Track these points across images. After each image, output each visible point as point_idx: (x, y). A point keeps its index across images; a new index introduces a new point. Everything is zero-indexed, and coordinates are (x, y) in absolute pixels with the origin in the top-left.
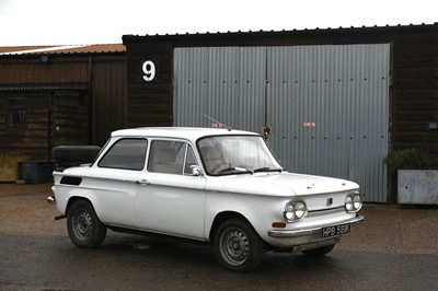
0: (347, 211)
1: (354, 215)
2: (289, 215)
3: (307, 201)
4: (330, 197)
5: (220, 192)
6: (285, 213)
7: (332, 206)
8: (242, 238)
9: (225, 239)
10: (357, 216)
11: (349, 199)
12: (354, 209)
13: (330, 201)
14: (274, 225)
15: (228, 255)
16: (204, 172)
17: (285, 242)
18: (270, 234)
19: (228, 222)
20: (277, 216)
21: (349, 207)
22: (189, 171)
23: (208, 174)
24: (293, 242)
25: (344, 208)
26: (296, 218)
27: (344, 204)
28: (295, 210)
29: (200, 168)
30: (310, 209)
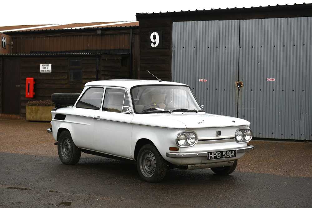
0: (237, 141)
1: (246, 145)
2: (182, 142)
3: (198, 133)
4: (219, 130)
5: (140, 125)
6: (177, 140)
7: (221, 137)
8: (152, 157)
9: (143, 159)
10: (248, 145)
11: (241, 133)
12: (244, 140)
13: (219, 134)
14: (171, 149)
15: (145, 170)
16: (133, 111)
17: (179, 161)
18: (167, 155)
19: (144, 147)
20: (172, 142)
21: (239, 138)
22: (125, 110)
23: (136, 112)
24: (185, 162)
25: (235, 139)
26: (187, 145)
27: (234, 136)
28: (187, 139)
29: (131, 108)
30: (200, 138)
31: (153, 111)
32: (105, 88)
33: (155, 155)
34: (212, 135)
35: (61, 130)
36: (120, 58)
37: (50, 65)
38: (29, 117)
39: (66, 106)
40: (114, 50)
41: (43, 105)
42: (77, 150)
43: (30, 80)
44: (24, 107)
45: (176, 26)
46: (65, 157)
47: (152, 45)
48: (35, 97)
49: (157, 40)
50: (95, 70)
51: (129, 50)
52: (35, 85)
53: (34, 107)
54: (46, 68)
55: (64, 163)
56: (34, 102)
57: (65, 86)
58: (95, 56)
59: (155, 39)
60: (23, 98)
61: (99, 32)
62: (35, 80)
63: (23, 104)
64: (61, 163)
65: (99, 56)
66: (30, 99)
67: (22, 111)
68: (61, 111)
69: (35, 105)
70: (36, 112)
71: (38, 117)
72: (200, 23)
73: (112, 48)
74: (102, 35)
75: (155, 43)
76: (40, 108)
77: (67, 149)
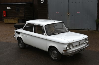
2: (68, 48)
3: (73, 44)
14: (64, 51)
34: (77, 44)
37: (10, 7)
38: (5, 22)
41: (9, 19)
44: (4, 19)
46: (21, 46)
47: (41, 2)
48: (7, 16)
50: (23, 8)
51: (32, 2)
53: (6, 19)
55: (21, 48)
56: (6, 18)
57: (15, 13)
60: (3, 17)
63: (3, 18)
67: (3, 20)
69: (7, 19)
70: (7, 21)
71: (8, 22)
75: (42, 2)
76: (8, 19)
77: (21, 43)
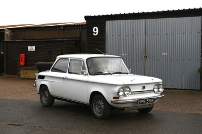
0: (154, 92)
1: (160, 94)
2: (121, 94)
3: (131, 87)
4: (144, 85)
5: (93, 82)
6: (118, 92)
7: (145, 90)
8: (101, 103)
9: (95, 104)
10: (161, 94)
11: (157, 87)
12: (159, 91)
13: (144, 88)
14: (114, 98)
15: (97, 111)
16: (88, 74)
17: (120, 106)
18: (112, 102)
19: (96, 96)
20: (115, 93)
21: (156, 90)
22: (83, 73)
23: (90, 74)
24: (123, 106)
25: (153, 91)
26: (125, 95)
27: (153, 89)
28: (124, 91)
29: (87, 71)
30: (132, 91)
31: (101, 73)
32: (70, 59)
33: (103, 102)
34: (140, 89)
35: (42, 85)
36: (74, 42)
37: (34, 47)
38: (22, 76)
39: (45, 71)
40: (71, 38)
41: (30, 69)
42: (52, 98)
43: (22, 55)
44: (20, 71)
45: (108, 23)
46: (45, 102)
47: (94, 34)
48: (26, 65)
49: (97, 31)
50: (60, 49)
51: (79, 38)
52: (25, 58)
53: (25, 71)
54: (32, 48)
55: (44, 106)
56: (25, 68)
57: (43, 59)
58: (60, 41)
59: (96, 31)
60: (18, 66)
61: (62, 28)
62: (25, 55)
63: (18, 69)
64: (42, 105)
65: (62, 41)
66: (22, 66)
67: (18, 73)
68: (42, 74)
69: (25, 69)
70: (26, 74)
71: (27, 76)
72: (122, 21)
73: (69, 37)
74: (64, 29)
75: (96, 33)
76: (29, 71)
77: (46, 97)
